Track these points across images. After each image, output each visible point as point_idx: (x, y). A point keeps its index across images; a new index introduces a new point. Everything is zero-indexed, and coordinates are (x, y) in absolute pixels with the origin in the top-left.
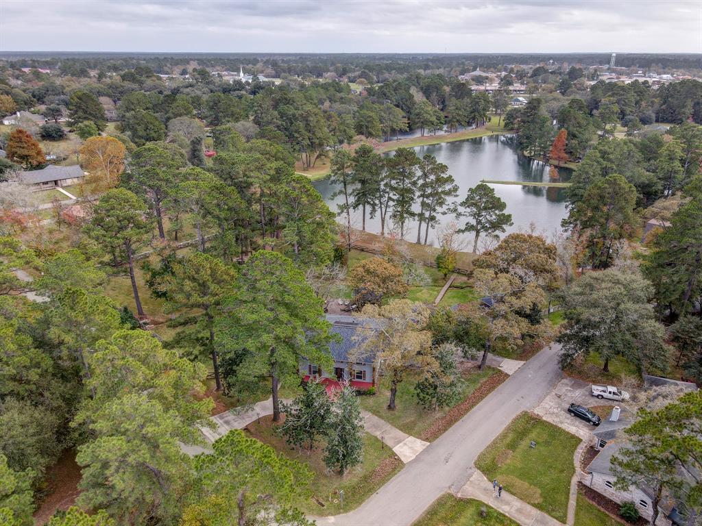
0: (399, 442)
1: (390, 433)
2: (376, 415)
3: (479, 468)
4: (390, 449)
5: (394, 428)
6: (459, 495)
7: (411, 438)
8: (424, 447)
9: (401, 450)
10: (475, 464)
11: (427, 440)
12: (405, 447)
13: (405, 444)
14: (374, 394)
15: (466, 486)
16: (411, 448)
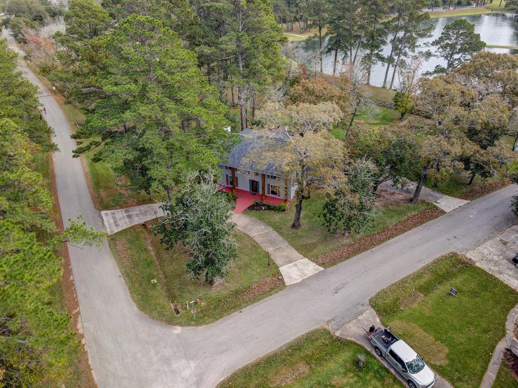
0: (290, 262)
1: (283, 251)
2: (276, 231)
3: (373, 307)
4: (277, 267)
5: (290, 247)
6: (338, 334)
7: (306, 260)
8: (316, 272)
9: (288, 271)
10: (370, 301)
11: (323, 265)
12: (295, 269)
13: (296, 265)
14: (284, 210)
15: (351, 325)
16: (300, 270)
